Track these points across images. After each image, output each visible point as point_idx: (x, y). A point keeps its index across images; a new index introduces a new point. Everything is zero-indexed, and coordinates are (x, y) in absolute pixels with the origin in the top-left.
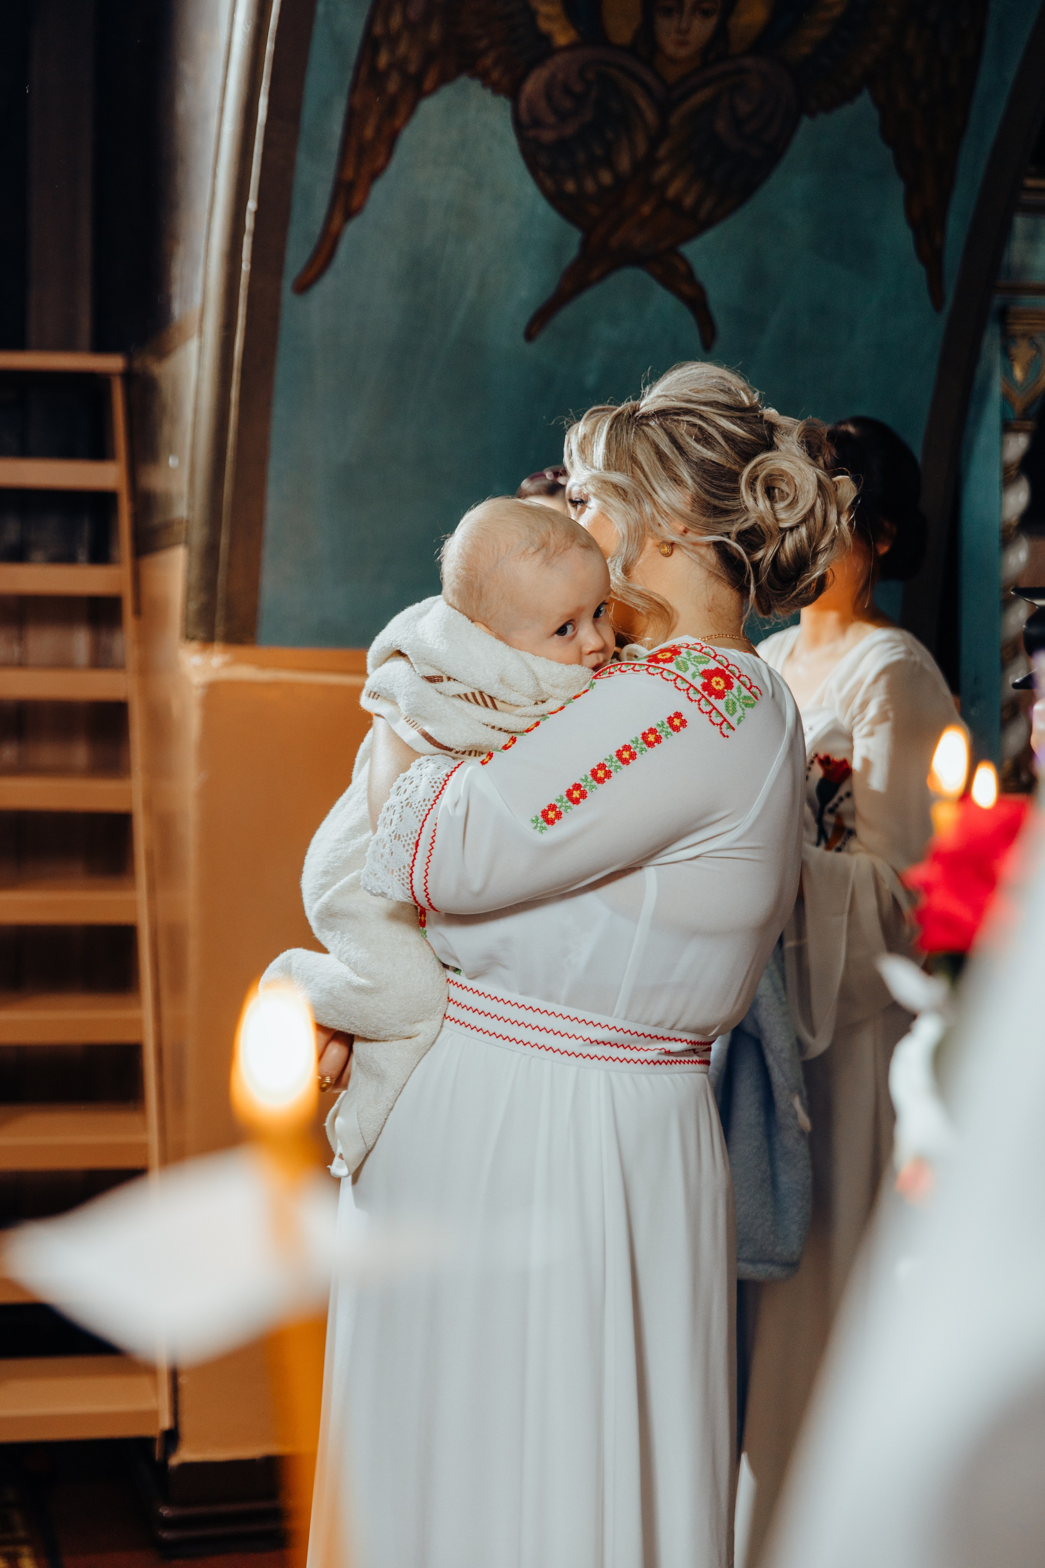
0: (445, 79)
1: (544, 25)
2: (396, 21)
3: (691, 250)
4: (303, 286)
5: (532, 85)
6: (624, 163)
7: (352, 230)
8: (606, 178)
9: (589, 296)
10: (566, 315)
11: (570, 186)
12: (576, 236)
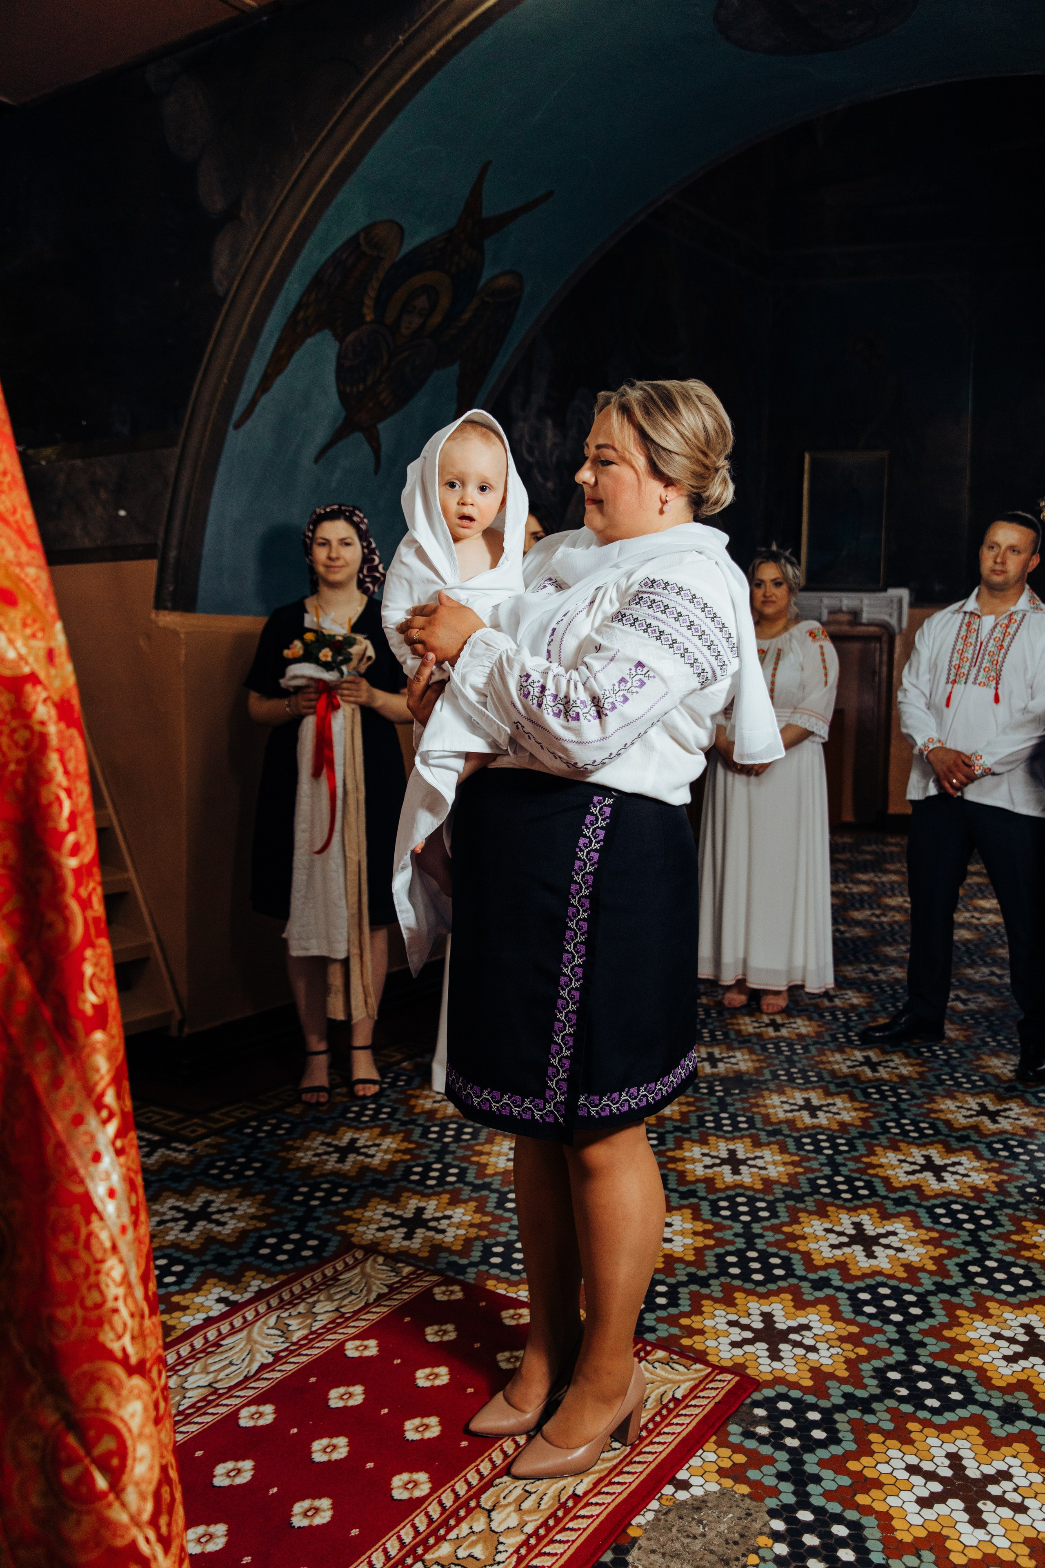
0: (319, 330)
1: (366, 311)
2: (313, 297)
3: (381, 426)
4: (237, 427)
5: (350, 338)
6: (369, 381)
7: (264, 400)
8: (361, 387)
9: (341, 444)
10: (332, 452)
11: (348, 390)
12: (343, 414)
